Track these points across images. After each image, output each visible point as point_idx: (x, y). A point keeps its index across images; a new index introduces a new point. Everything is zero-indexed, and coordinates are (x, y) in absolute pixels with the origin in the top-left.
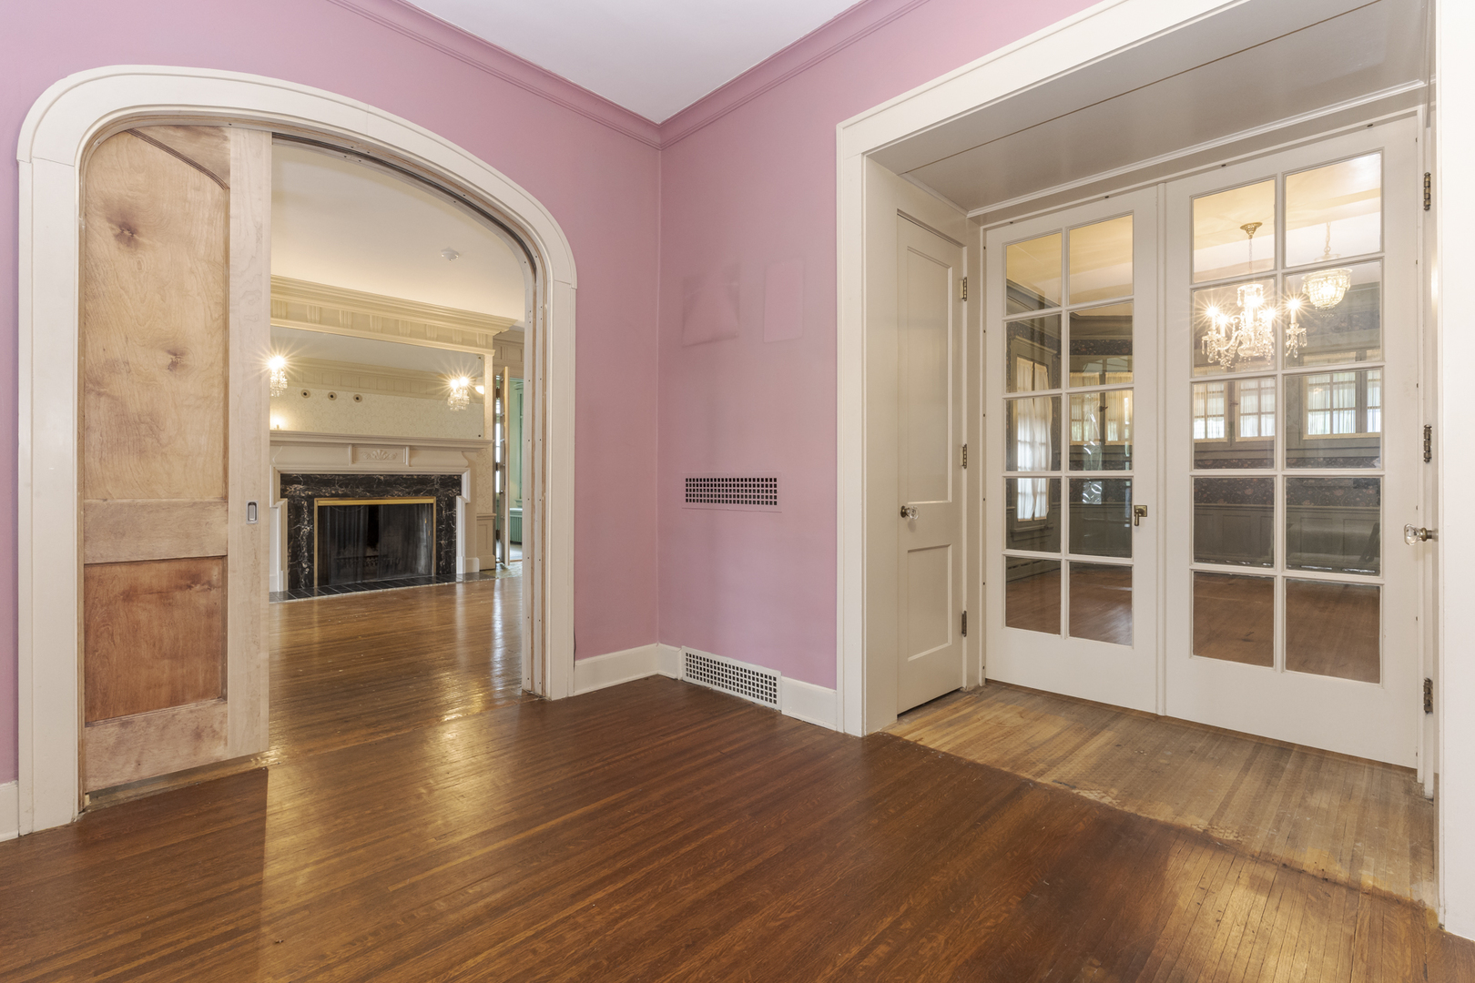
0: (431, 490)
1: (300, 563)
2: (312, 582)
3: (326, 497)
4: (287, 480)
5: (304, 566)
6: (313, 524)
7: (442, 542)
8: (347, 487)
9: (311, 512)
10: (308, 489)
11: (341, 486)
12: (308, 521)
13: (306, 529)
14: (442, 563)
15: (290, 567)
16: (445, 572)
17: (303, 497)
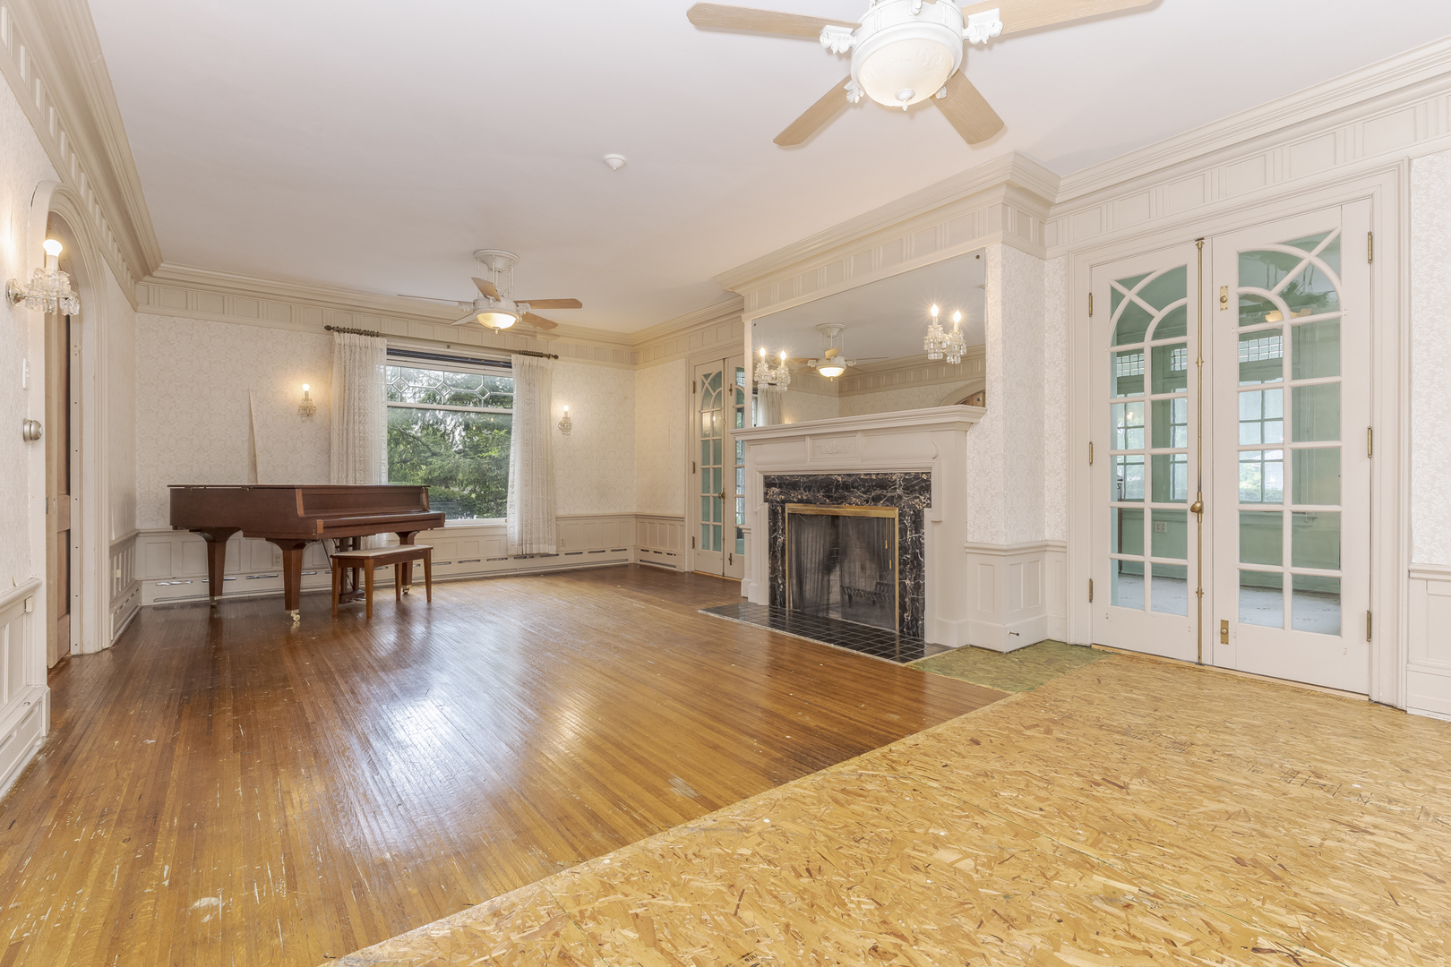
0: (893, 497)
1: (776, 577)
2: (784, 602)
3: (793, 502)
5: (780, 582)
6: (785, 534)
7: (907, 582)
8: (810, 491)
9: (784, 520)
10: (781, 493)
11: (805, 489)
12: (782, 531)
13: (780, 539)
14: (908, 618)
15: (771, 578)
16: (911, 632)
17: (778, 502)
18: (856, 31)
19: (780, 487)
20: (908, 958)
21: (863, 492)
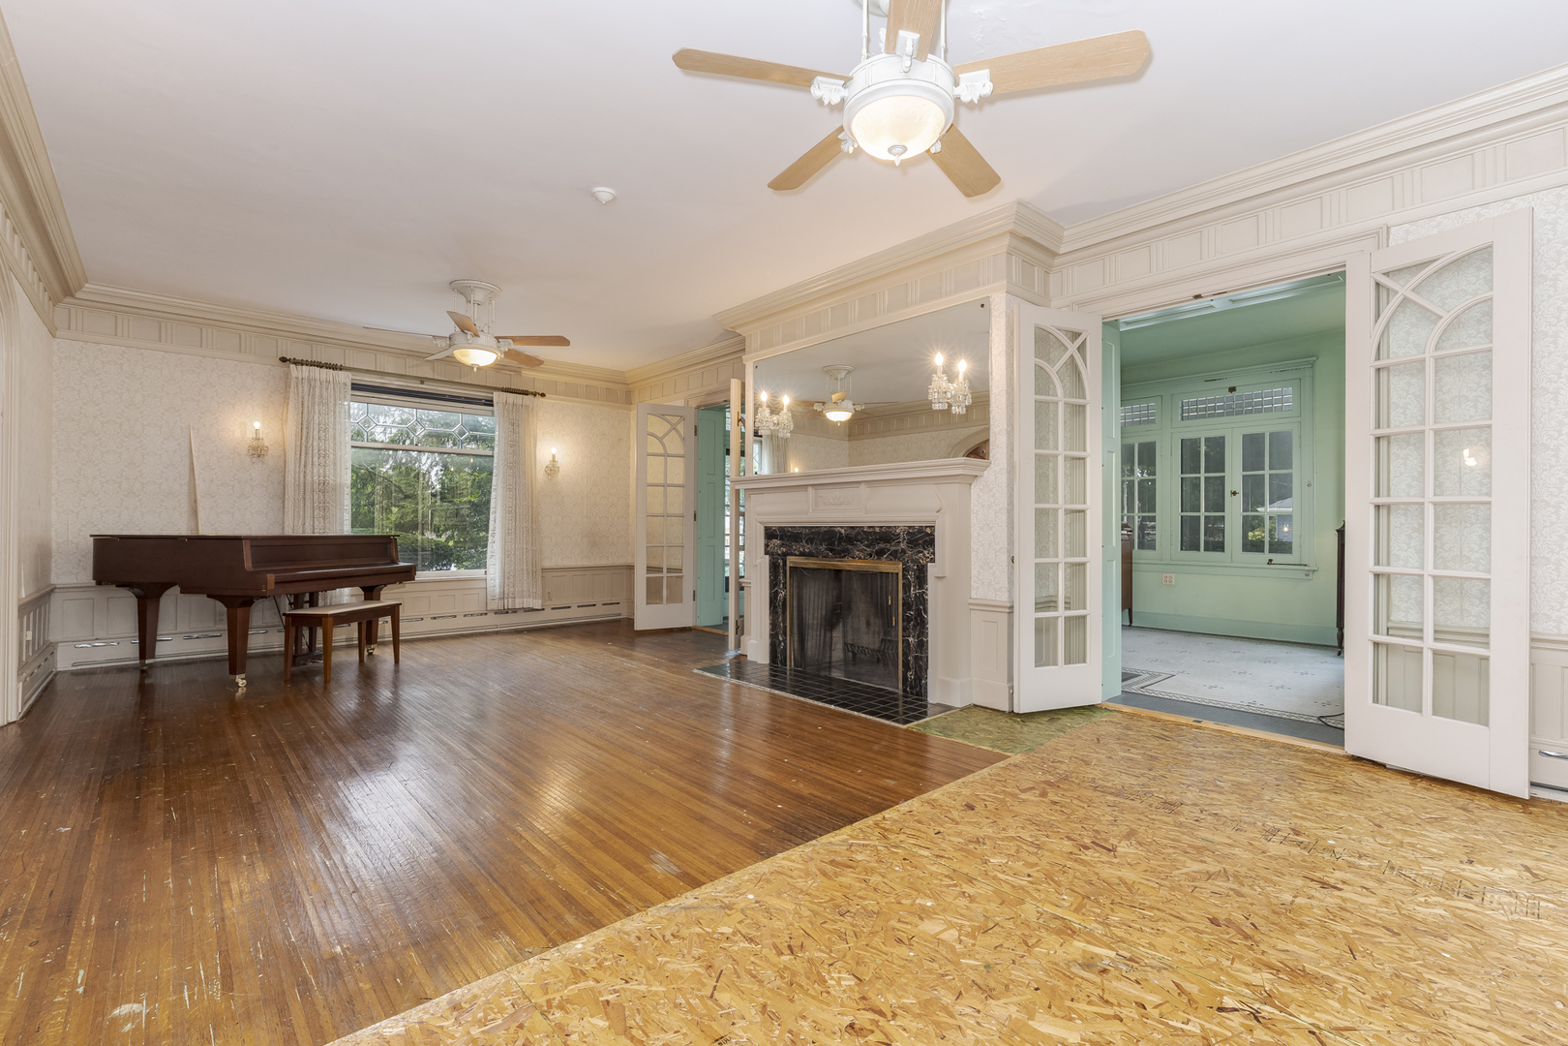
1: (777, 634)
2: (785, 660)
3: (795, 555)
5: (781, 639)
6: (786, 588)
7: (911, 639)
8: (812, 543)
9: (785, 573)
11: (807, 542)
12: (783, 585)
13: (781, 594)
14: (910, 675)
15: (771, 634)
16: (914, 692)
17: (779, 555)
18: (848, 83)
19: (782, 539)
20: (885, 1034)
21: (866, 546)
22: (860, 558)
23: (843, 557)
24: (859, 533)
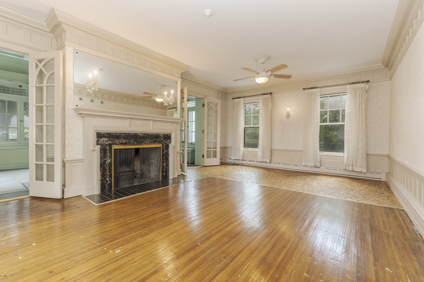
0: (160, 141)
1: (106, 178)
2: (111, 187)
3: (117, 144)
4: (100, 135)
5: (108, 180)
6: (111, 158)
7: (164, 164)
8: (126, 139)
9: (111, 152)
10: (109, 140)
11: (124, 139)
12: (109, 157)
13: (108, 161)
14: (164, 174)
15: (101, 180)
16: (165, 178)
17: (107, 145)
19: (108, 137)
21: (150, 140)
22: (148, 143)
23: (141, 144)
24: (147, 136)
